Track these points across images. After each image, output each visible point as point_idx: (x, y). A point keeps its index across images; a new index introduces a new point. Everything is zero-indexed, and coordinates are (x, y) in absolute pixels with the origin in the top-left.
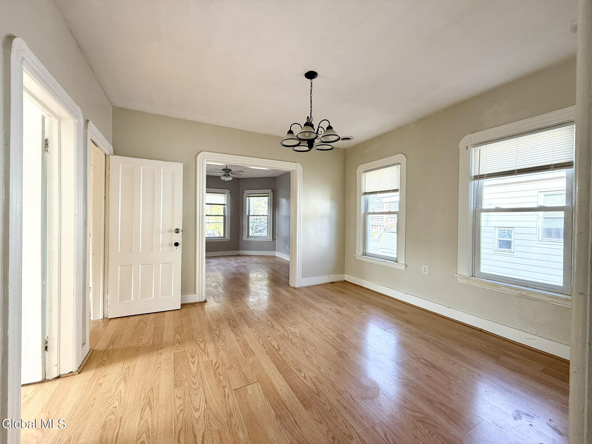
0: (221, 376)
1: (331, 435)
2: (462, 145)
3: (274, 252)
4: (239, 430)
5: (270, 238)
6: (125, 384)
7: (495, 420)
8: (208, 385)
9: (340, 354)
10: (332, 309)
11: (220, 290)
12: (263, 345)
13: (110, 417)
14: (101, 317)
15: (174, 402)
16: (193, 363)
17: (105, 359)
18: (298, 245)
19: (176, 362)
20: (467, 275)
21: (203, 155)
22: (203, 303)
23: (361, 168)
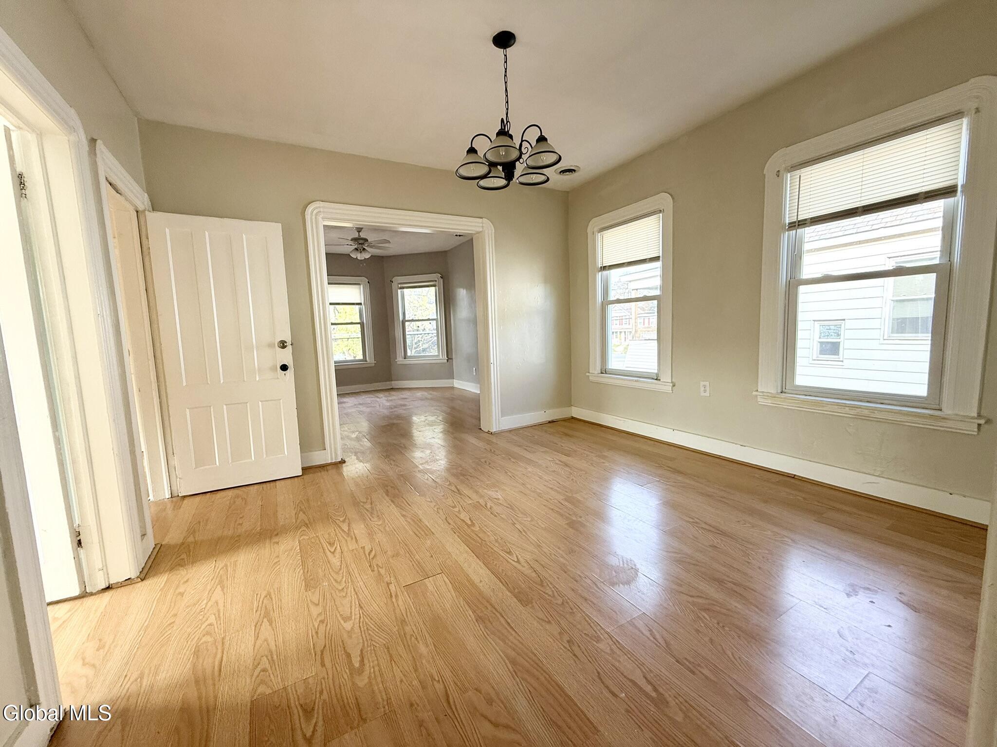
0: (382, 568)
1: (566, 638)
2: (769, 170)
3: (450, 381)
4: (418, 642)
5: (443, 358)
6: (223, 590)
7: (819, 599)
8: (361, 583)
9: (572, 524)
10: (555, 461)
11: (365, 443)
12: (446, 519)
13: (204, 639)
14: (168, 495)
15: (309, 610)
16: (333, 553)
17: (184, 556)
18: (492, 361)
19: (304, 552)
20: (773, 391)
21: (317, 208)
22: (339, 465)
23: (595, 224)
